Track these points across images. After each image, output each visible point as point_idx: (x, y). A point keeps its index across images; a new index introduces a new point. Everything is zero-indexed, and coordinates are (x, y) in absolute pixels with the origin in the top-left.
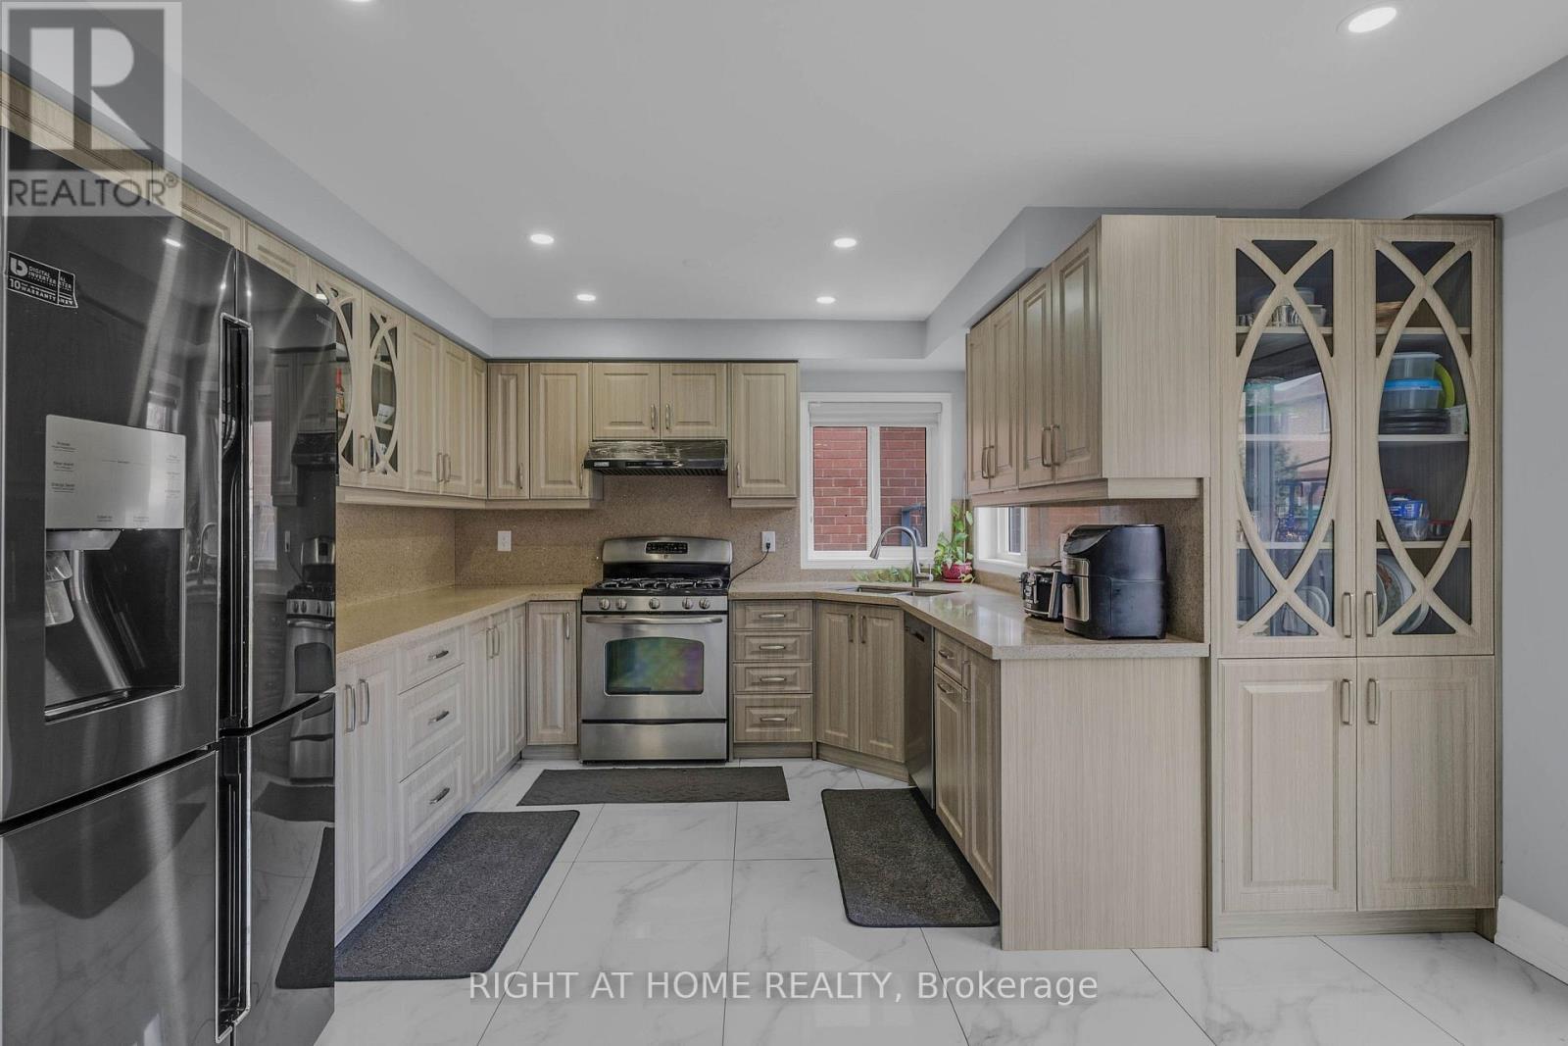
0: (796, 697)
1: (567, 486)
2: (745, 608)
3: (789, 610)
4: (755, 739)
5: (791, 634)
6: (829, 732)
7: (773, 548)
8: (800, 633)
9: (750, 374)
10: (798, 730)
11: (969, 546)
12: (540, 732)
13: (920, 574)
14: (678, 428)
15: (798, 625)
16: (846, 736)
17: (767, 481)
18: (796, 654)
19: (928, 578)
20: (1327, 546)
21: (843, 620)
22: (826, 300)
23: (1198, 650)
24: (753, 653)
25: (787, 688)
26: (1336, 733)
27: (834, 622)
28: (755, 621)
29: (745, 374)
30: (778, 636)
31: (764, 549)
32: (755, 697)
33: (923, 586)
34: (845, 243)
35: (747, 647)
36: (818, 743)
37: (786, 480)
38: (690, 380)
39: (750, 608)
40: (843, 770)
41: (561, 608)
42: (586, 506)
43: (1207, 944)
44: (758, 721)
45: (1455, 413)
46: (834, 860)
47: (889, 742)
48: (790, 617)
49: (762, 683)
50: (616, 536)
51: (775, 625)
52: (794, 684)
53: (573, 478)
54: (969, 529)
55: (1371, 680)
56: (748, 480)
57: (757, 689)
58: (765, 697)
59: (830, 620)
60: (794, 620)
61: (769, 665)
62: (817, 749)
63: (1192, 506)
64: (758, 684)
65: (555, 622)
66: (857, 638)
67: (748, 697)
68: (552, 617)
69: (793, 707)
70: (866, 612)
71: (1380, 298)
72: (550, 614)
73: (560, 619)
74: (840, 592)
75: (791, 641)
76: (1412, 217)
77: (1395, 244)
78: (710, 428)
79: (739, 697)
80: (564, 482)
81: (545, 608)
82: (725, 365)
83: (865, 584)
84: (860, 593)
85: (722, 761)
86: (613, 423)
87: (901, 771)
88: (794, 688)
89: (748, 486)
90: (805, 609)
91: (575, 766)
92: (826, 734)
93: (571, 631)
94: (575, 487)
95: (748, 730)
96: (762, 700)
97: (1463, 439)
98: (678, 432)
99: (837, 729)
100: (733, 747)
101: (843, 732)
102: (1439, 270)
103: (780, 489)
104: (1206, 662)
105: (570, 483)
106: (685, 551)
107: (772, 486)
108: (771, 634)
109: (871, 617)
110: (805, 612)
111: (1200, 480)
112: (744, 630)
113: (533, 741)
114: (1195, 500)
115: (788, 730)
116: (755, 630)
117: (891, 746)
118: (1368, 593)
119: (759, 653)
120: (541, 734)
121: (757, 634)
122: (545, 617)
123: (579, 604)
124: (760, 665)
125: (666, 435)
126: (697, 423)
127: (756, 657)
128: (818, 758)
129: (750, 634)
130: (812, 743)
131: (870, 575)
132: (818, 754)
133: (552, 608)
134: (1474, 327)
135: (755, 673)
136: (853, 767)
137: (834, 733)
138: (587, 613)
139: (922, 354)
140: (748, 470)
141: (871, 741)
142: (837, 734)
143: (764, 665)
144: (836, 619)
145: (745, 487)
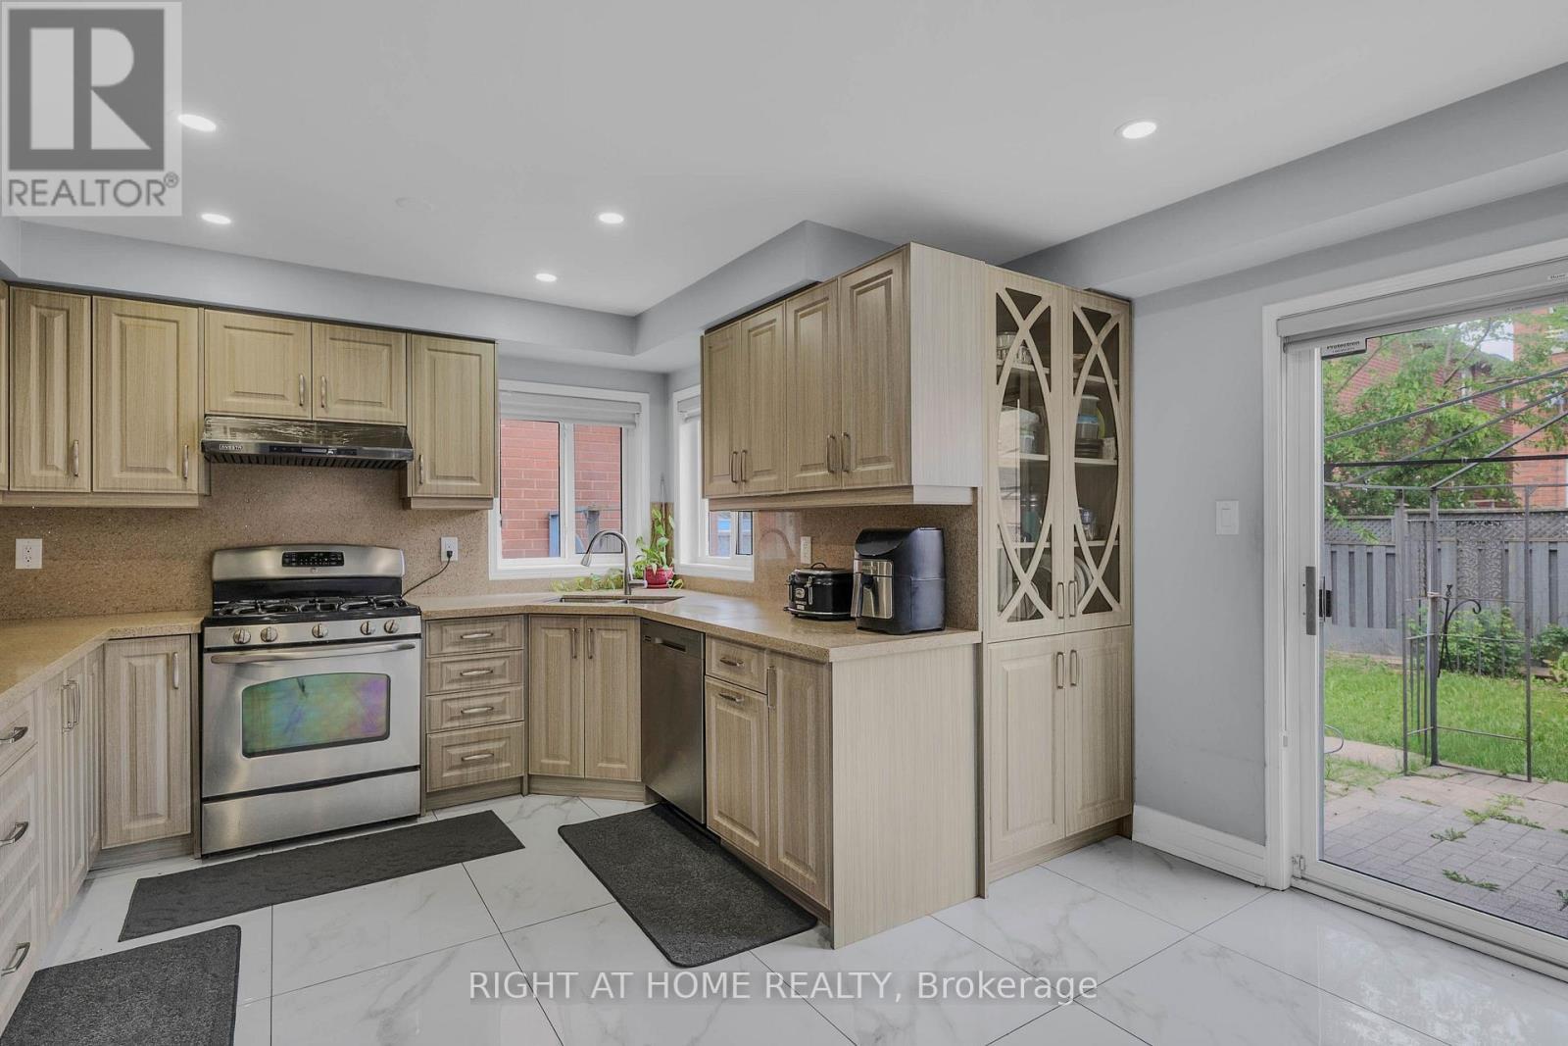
0: (505, 726)
1: (161, 476)
2: (442, 629)
3: (496, 627)
4: (455, 784)
5: (498, 655)
6: (545, 761)
7: (455, 557)
8: (510, 654)
9: (436, 350)
10: (508, 764)
11: (669, 550)
12: (125, 827)
13: (633, 581)
14: (339, 406)
15: (508, 645)
16: (568, 763)
17: (457, 478)
18: (505, 677)
19: (642, 585)
20: (1047, 545)
21: (563, 635)
22: (546, 278)
23: (972, 637)
24: (452, 681)
25: (494, 718)
26: (1054, 696)
27: (553, 640)
28: (455, 644)
29: (429, 350)
30: (483, 659)
31: (444, 558)
32: (454, 733)
33: (636, 592)
34: (611, 218)
35: (445, 675)
36: (530, 776)
37: (481, 478)
38: (355, 349)
39: (448, 628)
40: (567, 802)
41: (165, 647)
42: (194, 503)
43: (980, 893)
44: (457, 762)
45: (1109, 443)
46: (617, 903)
47: (622, 762)
48: (497, 636)
49: (463, 715)
50: (231, 545)
51: (480, 647)
52: (503, 712)
53: (171, 464)
54: (669, 533)
55: (1073, 651)
56: (434, 476)
57: (456, 724)
58: (467, 732)
59: (546, 636)
60: (503, 640)
61: (471, 694)
62: (529, 783)
63: (969, 511)
64: (458, 718)
65: (152, 668)
66: (581, 654)
67: (446, 735)
68: (147, 661)
69: (500, 739)
70: (591, 624)
71: (1076, 351)
72: (143, 656)
73: (161, 662)
74: (547, 604)
75: (498, 663)
76: (1089, 290)
77: (1082, 308)
78: (383, 410)
79: (434, 736)
80: (156, 470)
81: (135, 648)
82: (404, 336)
83: (566, 594)
84: (564, 604)
85: (414, 818)
86: (237, 394)
87: (634, 791)
88: (502, 718)
89: (435, 483)
90: (516, 624)
91: (192, 864)
92: (542, 764)
93: (182, 675)
94: (174, 476)
95: (446, 775)
96: (464, 736)
97: (1114, 463)
98: (338, 413)
99: (557, 757)
100: (430, 796)
101: (564, 758)
102: (1105, 333)
103: (473, 487)
104: (978, 648)
105: (165, 470)
106: (341, 563)
107: (465, 483)
108: (474, 657)
109: (599, 629)
110: (516, 629)
111: (974, 489)
112: (441, 655)
113: (112, 842)
114: (969, 506)
115: (495, 767)
116: (455, 654)
117: (624, 766)
118: (1071, 582)
119: (459, 681)
120: (132, 828)
121: (456, 659)
122: (134, 661)
123: (195, 641)
124: (460, 695)
125: (320, 415)
126: (366, 403)
127: (455, 686)
128: (529, 793)
129: (447, 659)
130: (522, 778)
131: (570, 583)
132: (529, 788)
133: (148, 648)
134: (1121, 380)
135: (454, 705)
136: (575, 795)
137: (551, 762)
138: (209, 650)
139: (632, 351)
140: (433, 466)
141: (600, 765)
142: (556, 762)
143: (465, 695)
144: (552, 634)
145: (427, 484)
